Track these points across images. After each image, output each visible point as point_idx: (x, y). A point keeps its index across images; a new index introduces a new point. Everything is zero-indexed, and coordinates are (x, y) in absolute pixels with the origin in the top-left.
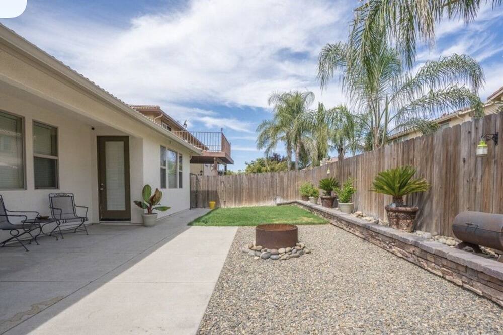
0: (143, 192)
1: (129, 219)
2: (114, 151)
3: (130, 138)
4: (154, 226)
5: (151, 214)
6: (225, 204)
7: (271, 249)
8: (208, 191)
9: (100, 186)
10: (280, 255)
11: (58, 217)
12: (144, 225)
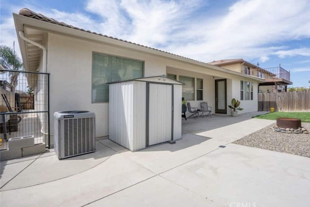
0: (232, 102)
1: (226, 113)
2: (221, 85)
3: (227, 80)
4: (236, 117)
5: (235, 111)
6: (281, 109)
7: (282, 128)
8: (270, 102)
9: (216, 99)
10: (286, 131)
11: (202, 110)
12: (232, 116)
